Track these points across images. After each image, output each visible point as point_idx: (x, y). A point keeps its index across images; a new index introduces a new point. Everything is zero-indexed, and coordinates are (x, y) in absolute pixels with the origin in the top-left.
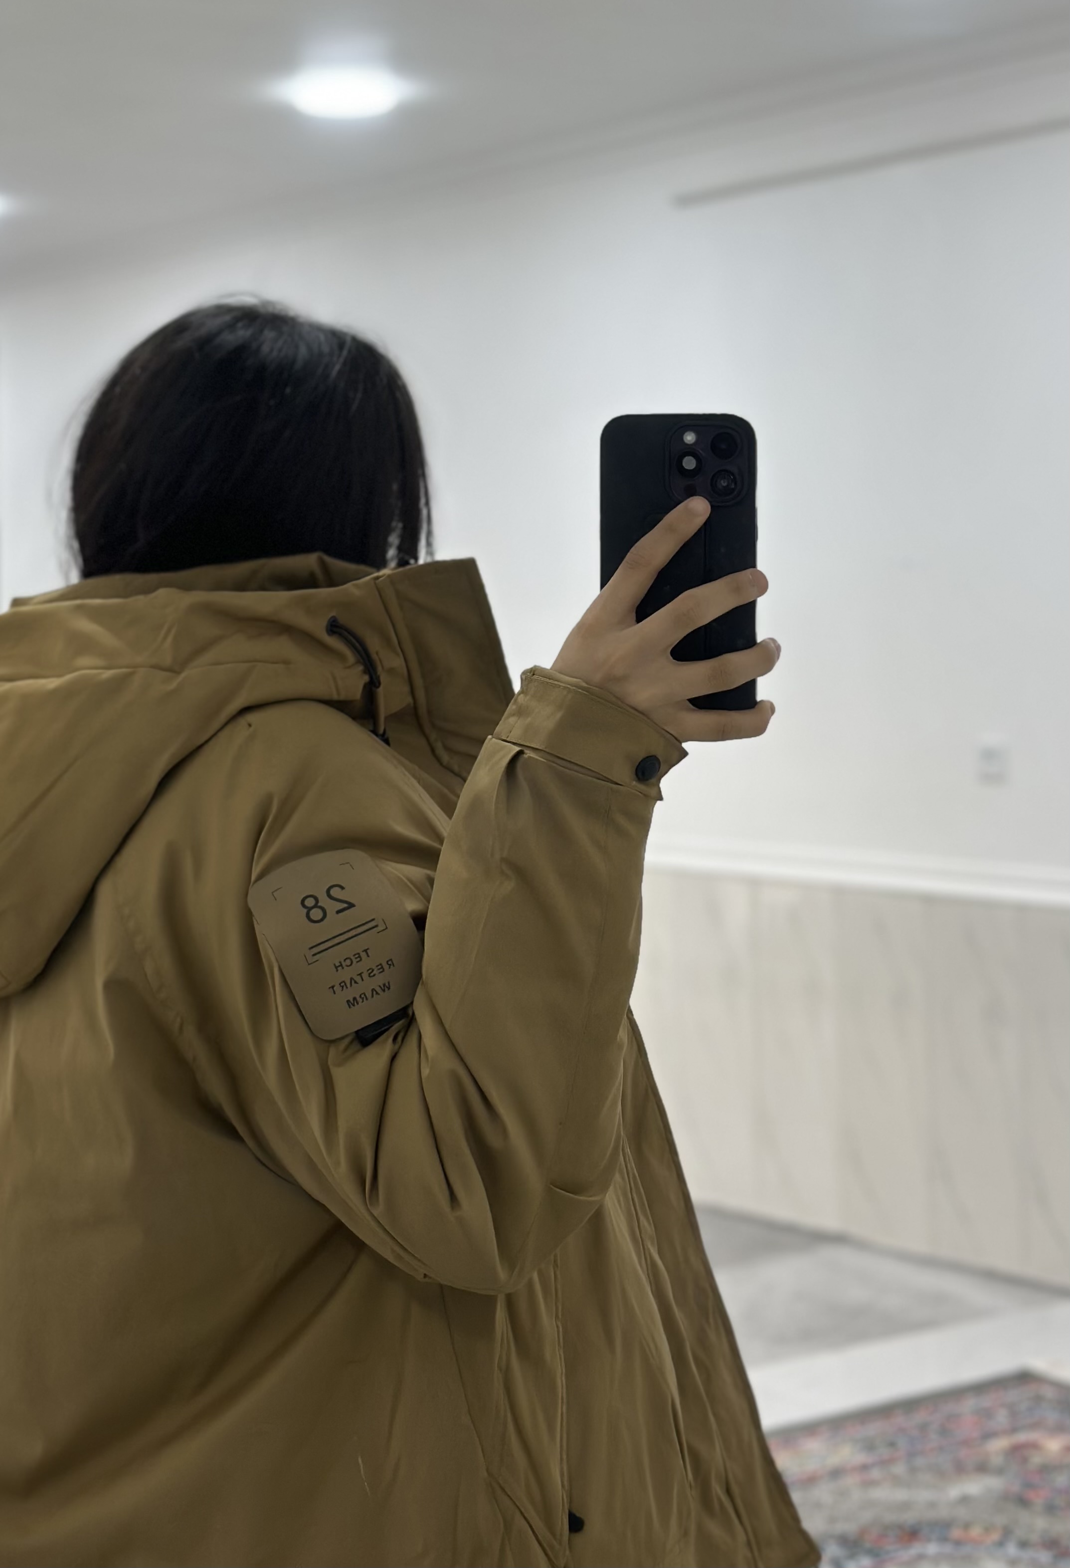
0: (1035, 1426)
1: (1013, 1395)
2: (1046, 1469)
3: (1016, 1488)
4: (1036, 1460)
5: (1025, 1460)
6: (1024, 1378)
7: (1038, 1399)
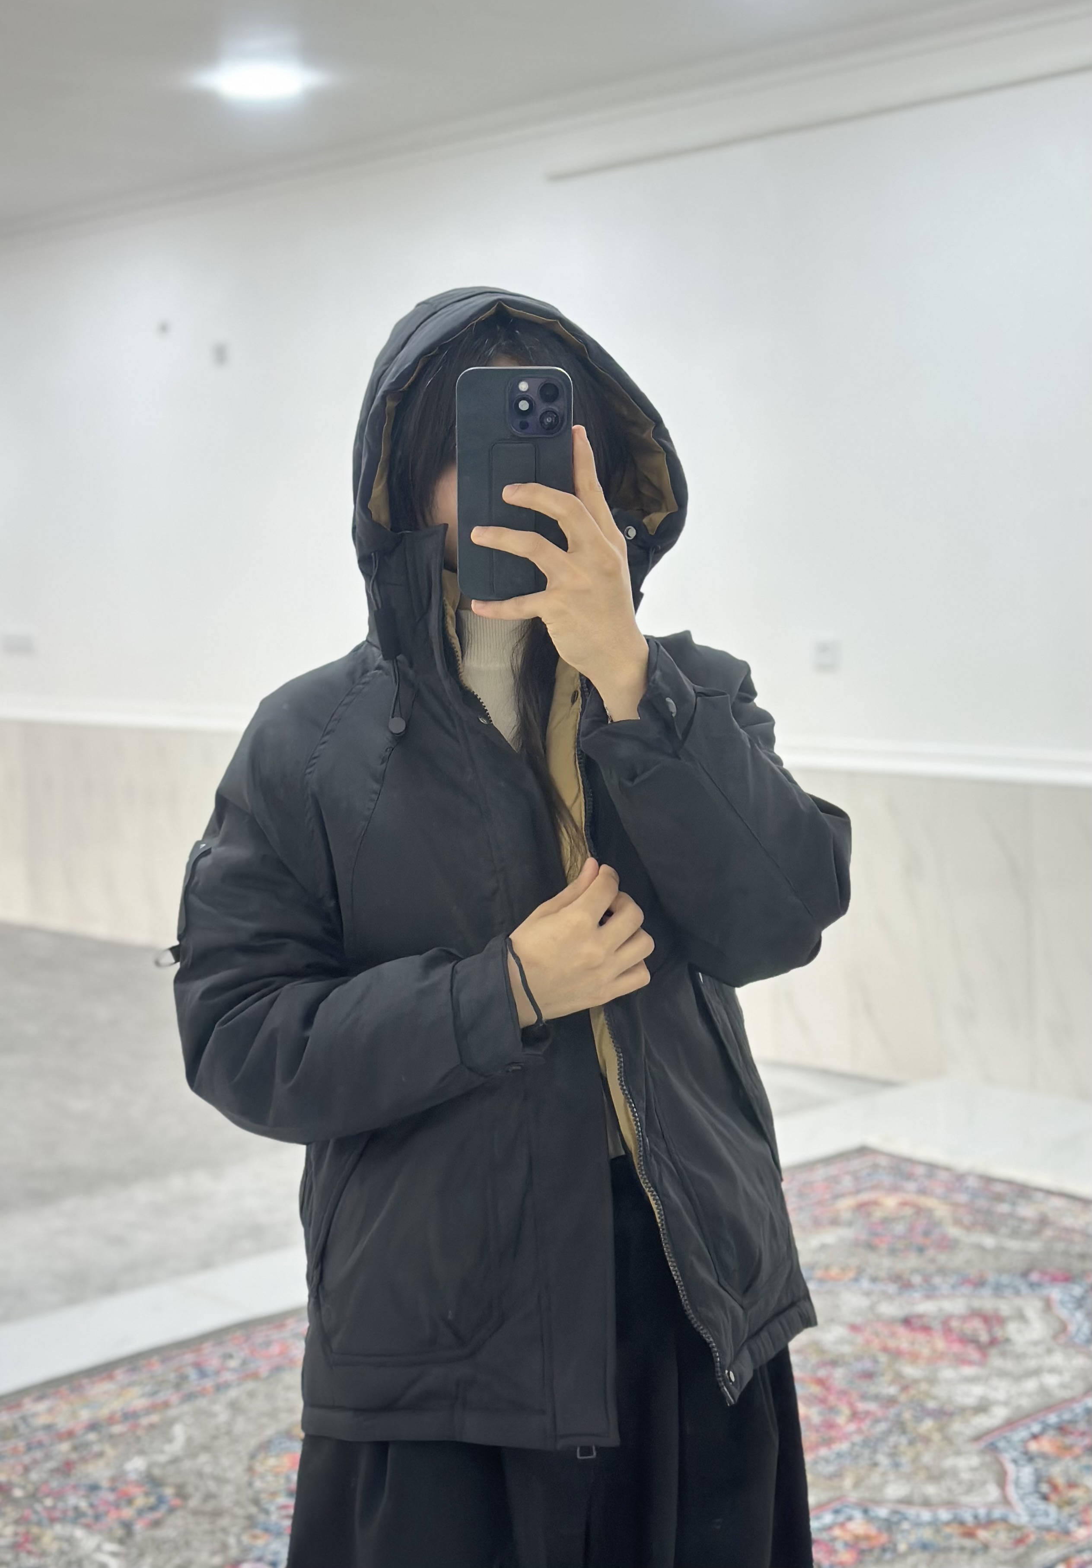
0: (874, 1188)
1: (855, 1164)
2: (886, 1221)
3: (864, 1237)
4: (878, 1214)
5: (869, 1215)
6: (863, 1151)
7: (875, 1167)
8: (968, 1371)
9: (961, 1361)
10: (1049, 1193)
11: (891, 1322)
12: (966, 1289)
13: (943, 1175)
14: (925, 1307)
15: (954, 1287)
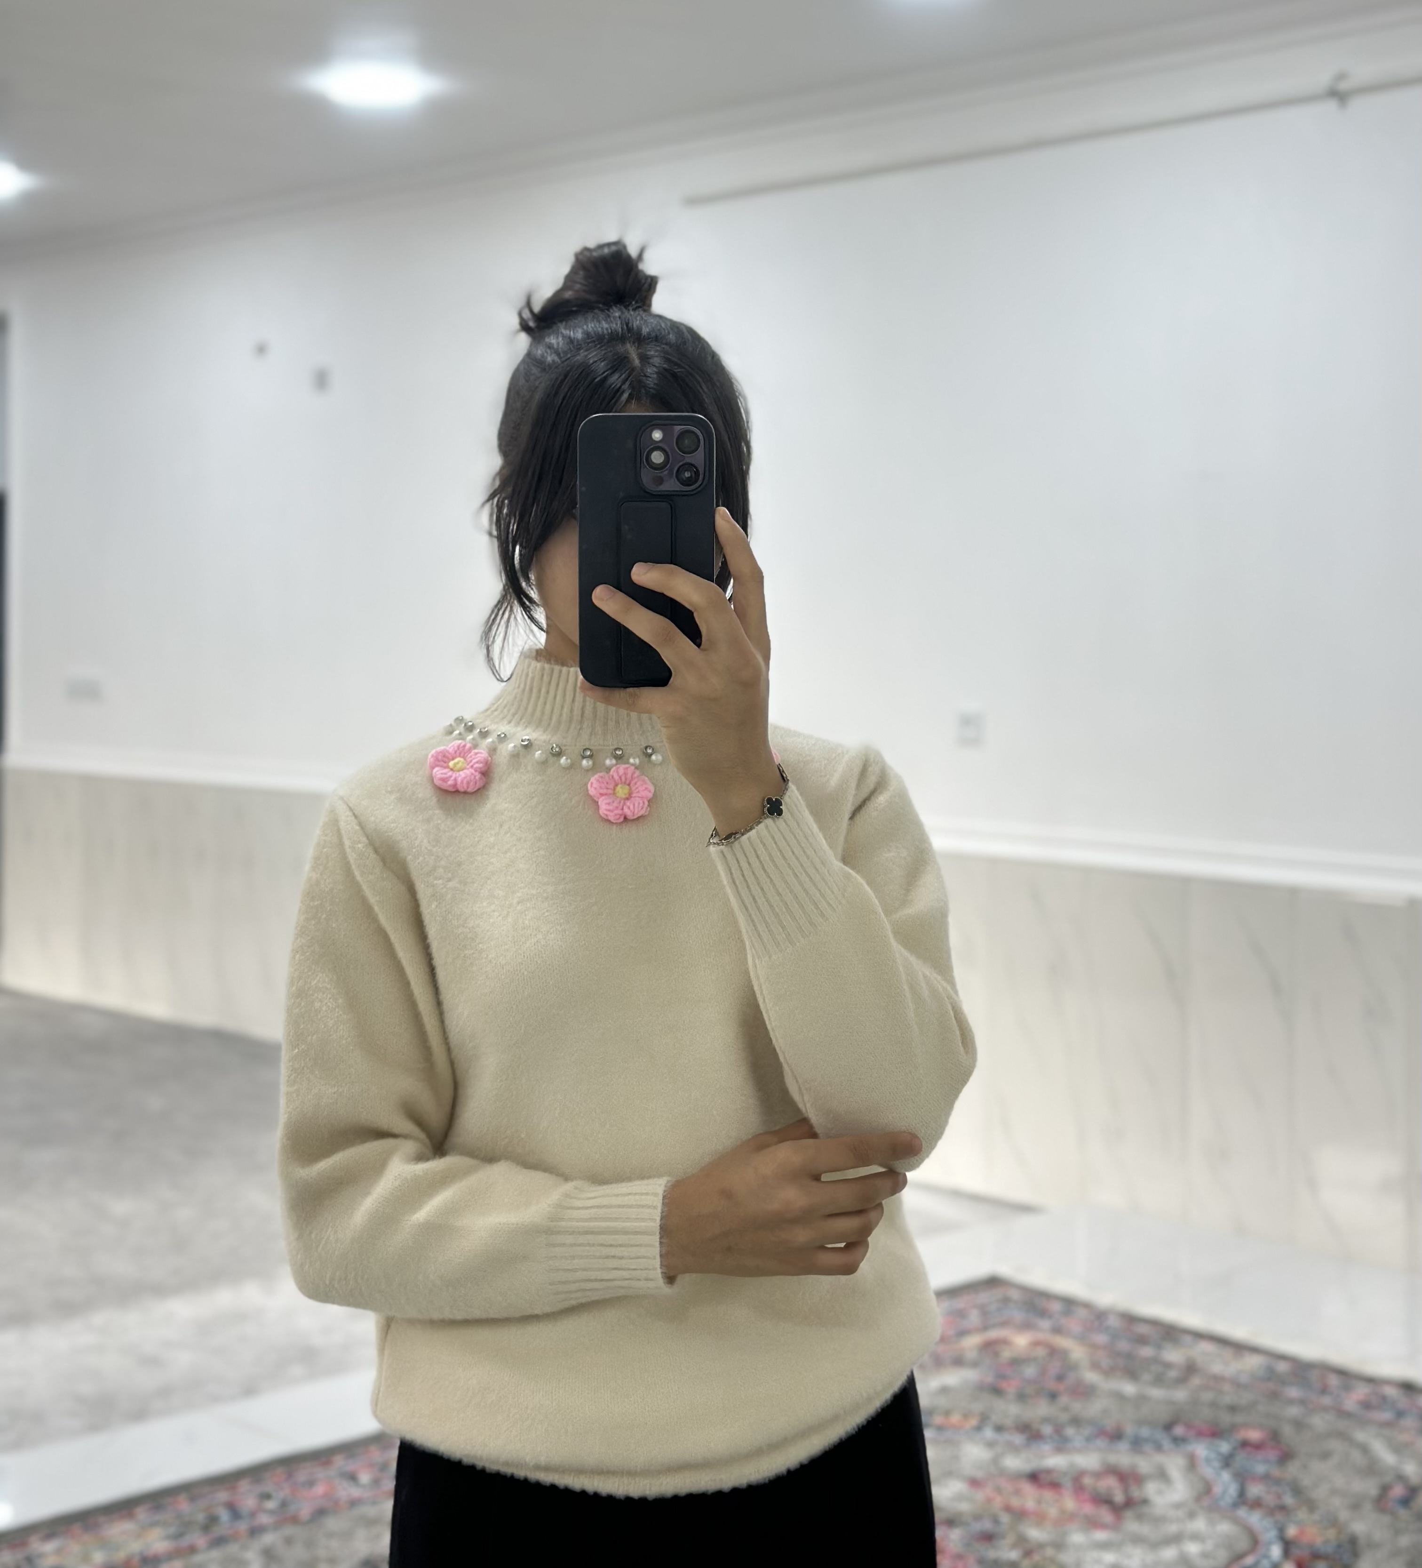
0: (1004, 1324)
1: (983, 1297)
2: (1016, 1362)
3: (990, 1379)
4: (1007, 1354)
5: (996, 1354)
6: (993, 1282)
7: (1006, 1301)
8: (1101, 1535)
9: (1093, 1523)
10: (1199, 1336)
11: (1017, 1477)
12: (1101, 1443)
13: (1082, 1313)
14: (1055, 1461)
15: (1088, 1439)
